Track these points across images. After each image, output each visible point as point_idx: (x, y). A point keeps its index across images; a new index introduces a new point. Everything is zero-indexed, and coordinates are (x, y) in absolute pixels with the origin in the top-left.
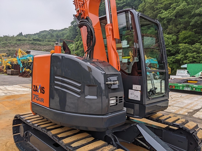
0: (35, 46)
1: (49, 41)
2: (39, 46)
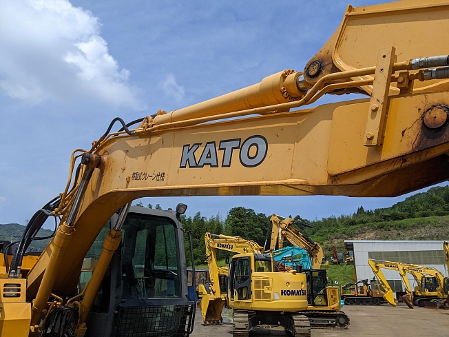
0: (390, 233)
1: (424, 215)
2: (400, 232)
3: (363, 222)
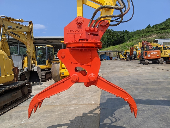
0: (162, 34)
3: (152, 31)
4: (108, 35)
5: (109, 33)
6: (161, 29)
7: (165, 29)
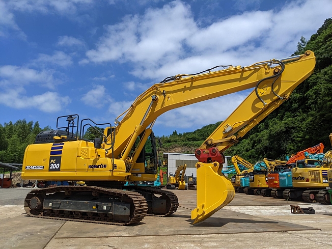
3: (175, 141)
4: (92, 138)
5: (95, 133)
6: (189, 139)
7: (194, 139)
